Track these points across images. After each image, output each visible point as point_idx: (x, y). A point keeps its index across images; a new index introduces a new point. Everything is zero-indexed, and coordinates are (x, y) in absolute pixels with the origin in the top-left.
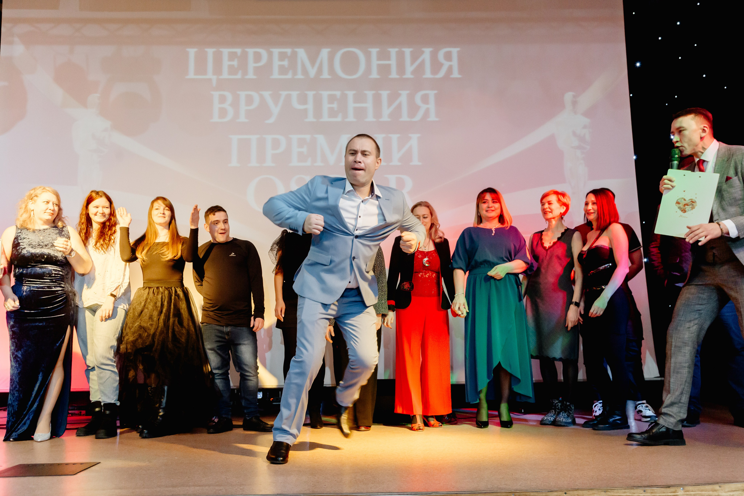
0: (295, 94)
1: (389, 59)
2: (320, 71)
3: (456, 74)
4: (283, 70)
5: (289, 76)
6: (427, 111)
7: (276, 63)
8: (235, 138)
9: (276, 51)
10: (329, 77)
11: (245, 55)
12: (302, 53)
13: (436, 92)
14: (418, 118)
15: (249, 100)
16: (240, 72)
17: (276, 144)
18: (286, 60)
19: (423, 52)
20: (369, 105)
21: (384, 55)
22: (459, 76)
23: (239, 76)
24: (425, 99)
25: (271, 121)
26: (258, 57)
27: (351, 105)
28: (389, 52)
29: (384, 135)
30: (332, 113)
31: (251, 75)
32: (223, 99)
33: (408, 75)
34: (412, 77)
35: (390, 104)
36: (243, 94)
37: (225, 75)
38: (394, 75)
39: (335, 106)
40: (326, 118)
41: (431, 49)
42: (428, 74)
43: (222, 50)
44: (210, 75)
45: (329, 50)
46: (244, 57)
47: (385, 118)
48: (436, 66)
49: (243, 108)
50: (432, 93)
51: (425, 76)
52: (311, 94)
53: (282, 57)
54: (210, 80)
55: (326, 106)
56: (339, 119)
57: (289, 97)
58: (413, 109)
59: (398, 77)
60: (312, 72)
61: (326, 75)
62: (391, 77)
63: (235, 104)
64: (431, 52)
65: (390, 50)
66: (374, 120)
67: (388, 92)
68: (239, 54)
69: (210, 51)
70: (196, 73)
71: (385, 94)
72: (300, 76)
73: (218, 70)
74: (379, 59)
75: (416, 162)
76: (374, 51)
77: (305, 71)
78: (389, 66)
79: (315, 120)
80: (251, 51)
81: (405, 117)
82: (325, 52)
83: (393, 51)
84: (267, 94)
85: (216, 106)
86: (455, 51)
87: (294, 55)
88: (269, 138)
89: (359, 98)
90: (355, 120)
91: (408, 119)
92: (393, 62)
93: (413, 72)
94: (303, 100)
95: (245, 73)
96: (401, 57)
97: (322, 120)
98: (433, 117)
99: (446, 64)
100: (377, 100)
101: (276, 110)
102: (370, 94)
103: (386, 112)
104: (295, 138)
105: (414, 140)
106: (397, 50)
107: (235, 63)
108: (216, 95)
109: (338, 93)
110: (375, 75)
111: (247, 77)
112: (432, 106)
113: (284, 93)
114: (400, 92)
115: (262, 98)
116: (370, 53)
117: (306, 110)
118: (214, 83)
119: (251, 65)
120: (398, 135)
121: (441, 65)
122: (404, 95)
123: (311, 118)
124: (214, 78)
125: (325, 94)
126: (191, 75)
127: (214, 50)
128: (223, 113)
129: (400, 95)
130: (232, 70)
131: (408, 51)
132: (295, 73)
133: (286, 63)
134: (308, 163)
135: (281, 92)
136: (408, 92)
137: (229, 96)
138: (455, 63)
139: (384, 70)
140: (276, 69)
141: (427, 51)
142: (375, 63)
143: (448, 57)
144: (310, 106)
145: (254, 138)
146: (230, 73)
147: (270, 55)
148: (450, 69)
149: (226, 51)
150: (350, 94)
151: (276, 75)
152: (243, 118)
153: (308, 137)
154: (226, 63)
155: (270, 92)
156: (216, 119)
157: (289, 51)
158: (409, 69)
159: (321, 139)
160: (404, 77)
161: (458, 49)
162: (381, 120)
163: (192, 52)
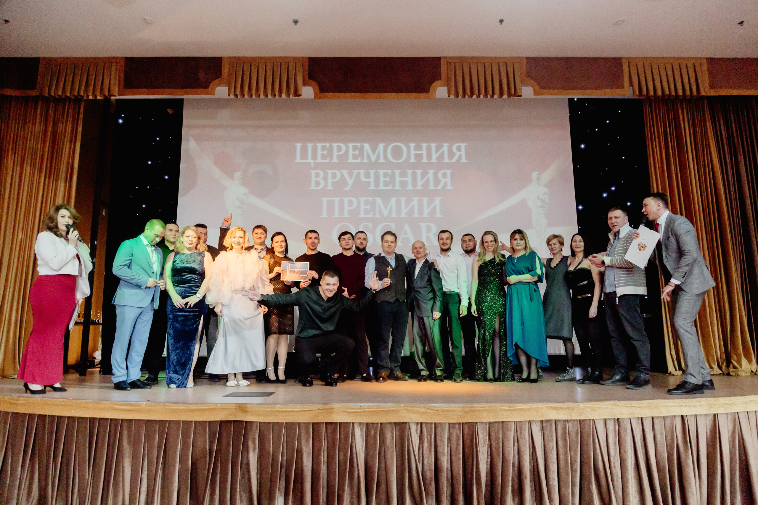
0: (362, 172)
1: (421, 150)
2: (378, 157)
3: (464, 160)
4: (355, 157)
5: (359, 161)
6: (446, 183)
7: (351, 152)
8: (325, 200)
9: (351, 145)
10: (384, 161)
11: (331, 147)
12: (367, 146)
13: (451, 171)
14: (440, 187)
15: (334, 176)
16: (328, 158)
17: (350, 203)
18: (357, 150)
19: (443, 146)
20: (409, 179)
21: (418, 148)
22: (466, 161)
23: (327, 161)
24: (444, 176)
25: (347, 189)
26: (339, 149)
27: (398, 179)
28: (422, 146)
29: (418, 198)
30: (386, 184)
31: (335, 160)
32: (317, 175)
33: (434, 160)
34: (436, 161)
35: (422, 179)
36: (330, 172)
37: (319, 160)
38: (425, 160)
39: (387, 179)
40: (382, 187)
41: (448, 144)
42: (446, 160)
43: (317, 144)
44: (310, 160)
45: (384, 144)
46: (331, 149)
47: (419, 187)
48: (451, 155)
49: (330, 180)
50: (449, 172)
51: (444, 161)
52: (372, 172)
53: (355, 148)
54: (310, 163)
55: (382, 179)
56: (390, 188)
57: (358, 174)
58: (437, 182)
59: (427, 161)
60: (373, 158)
61: (382, 160)
62: (423, 161)
63: (325, 178)
64: (448, 146)
65: (422, 144)
66: (412, 188)
67: (421, 171)
68: (328, 147)
69: (310, 145)
70: (301, 159)
71: (419, 172)
72: (365, 161)
73: (314, 157)
74: (415, 150)
75: (438, 215)
76: (412, 145)
77: (369, 157)
78: (422, 154)
79: (375, 188)
80: (335, 145)
81: (432, 187)
82: (381, 146)
83: (424, 145)
84: (345, 172)
85: (314, 179)
86: (463, 145)
87: (362, 147)
88: (346, 200)
89: (403, 174)
90: (400, 188)
91: (434, 188)
92: (424, 152)
93: (437, 158)
94: (367, 176)
95: (331, 158)
96: (429, 149)
97: (379, 188)
98: (449, 187)
99: (458, 154)
100: (414, 175)
101: (350, 182)
102: (410, 172)
103: (420, 183)
104: (362, 199)
105: (438, 201)
106: (427, 144)
107: (325, 152)
108: (313, 172)
109: (389, 172)
110: (412, 160)
111: (332, 161)
112: (449, 179)
113: (355, 172)
114: (428, 171)
115: (342, 174)
116: (410, 146)
117: (369, 182)
118: (312, 165)
119: (335, 153)
120: (427, 198)
121: (455, 154)
122: (431, 172)
123: (372, 187)
124: (312, 162)
125: (381, 172)
126: (298, 160)
127: (312, 144)
128: (318, 184)
129: (428, 173)
130: (323, 157)
131: (433, 145)
132: (363, 159)
133: (357, 152)
134: (371, 216)
135: (353, 171)
136: (434, 171)
137: (321, 173)
138: (463, 153)
139: (419, 157)
140: (350, 157)
141: (446, 146)
142: (413, 152)
143: (459, 149)
144: (372, 180)
145: (337, 200)
146: (322, 159)
147: (347, 147)
148: (460, 156)
149: (319, 145)
150: (397, 172)
151: (350, 160)
152: (330, 187)
153: (370, 199)
154: (320, 152)
155: (347, 171)
156: (313, 187)
157: (359, 145)
158: (434, 156)
159: (379, 200)
160: (431, 161)
161: (465, 144)
162: (416, 188)
163: (299, 145)
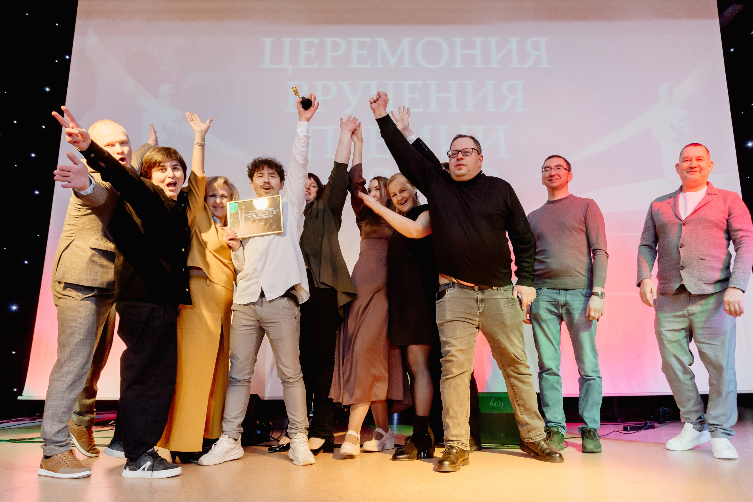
0: (374, 84)
1: (474, 48)
2: (401, 60)
3: (544, 64)
4: (362, 60)
5: (369, 65)
6: (515, 102)
7: (355, 52)
9: (355, 41)
10: (411, 66)
11: (323, 44)
12: (382, 42)
13: (523, 82)
14: (505, 108)
16: (317, 62)
18: (366, 49)
19: (509, 42)
20: (453, 95)
21: (468, 44)
22: (548, 66)
23: (316, 66)
24: (512, 90)
25: (349, 111)
27: (434, 95)
29: (469, 126)
30: (414, 103)
31: (328, 65)
33: (494, 64)
34: (498, 66)
35: (475, 95)
36: (320, 84)
37: (302, 65)
38: (479, 64)
39: (417, 95)
41: (517, 39)
42: (515, 64)
43: (299, 39)
44: (286, 65)
45: (410, 40)
47: (470, 109)
48: (523, 56)
50: (519, 84)
51: (511, 66)
52: (391, 84)
53: (361, 46)
54: (286, 70)
55: (407, 95)
56: (421, 109)
57: (368, 87)
58: (500, 99)
59: (483, 66)
60: (393, 62)
61: (407, 65)
62: (475, 66)
65: (475, 39)
66: (459, 110)
67: (473, 82)
68: (316, 43)
69: (287, 41)
70: (272, 63)
71: (469, 84)
72: (380, 66)
73: (294, 60)
74: (463, 48)
75: (503, 154)
76: (458, 40)
77: (385, 61)
78: (474, 55)
80: (329, 41)
81: (491, 108)
82: (406, 42)
83: (478, 40)
84: (344, 84)
86: (543, 40)
87: (374, 44)
89: (443, 88)
90: (438, 110)
91: (494, 110)
92: (478, 52)
93: (499, 62)
95: (323, 62)
96: (486, 46)
98: (521, 108)
99: (534, 54)
100: (462, 90)
101: (354, 100)
102: (453, 84)
103: (471, 102)
104: (373, 129)
105: (501, 132)
106: (482, 39)
107: (312, 52)
108: (292, 84)
109: (420, 83)
110: (458, 64)
111: (324, 67)
112: (519, 96)
113: (362, 83)
114: (485, 82)
116: (453, 42)
118: (290, 72)
119: (329, 54)
120: (484, 126)
121: (529, 55)
122: (490, 85)
124: (290, 68)
125: (406, 84)
126: (267, 65)
127: (291, 39)
129: (485, 85)
130: (309, 60)
131: (493, 40)
132: (375, 63)
133: (365, 52)
135: (359, 82)
136: (494, 82)
137: (305, 86)
138: (543, 52)
139: (469, 59)
140: (354, 59)
141: (514, 42)
142: (459, 52)
143: (536, 46)
145: (331, 129)
146: (307, 63)
147: (349, 44)
148: (538, 58)
149: (303, 41)
150: (433, 84)
151: (355, 65)
154: (303, 53)
155: (348, 82)
156: (291, 109)
157: (368, 40)
158: (495, 58)
160: (490, 66)
161: (546, 39)
162: (465, 110)
163: (268, 41)
